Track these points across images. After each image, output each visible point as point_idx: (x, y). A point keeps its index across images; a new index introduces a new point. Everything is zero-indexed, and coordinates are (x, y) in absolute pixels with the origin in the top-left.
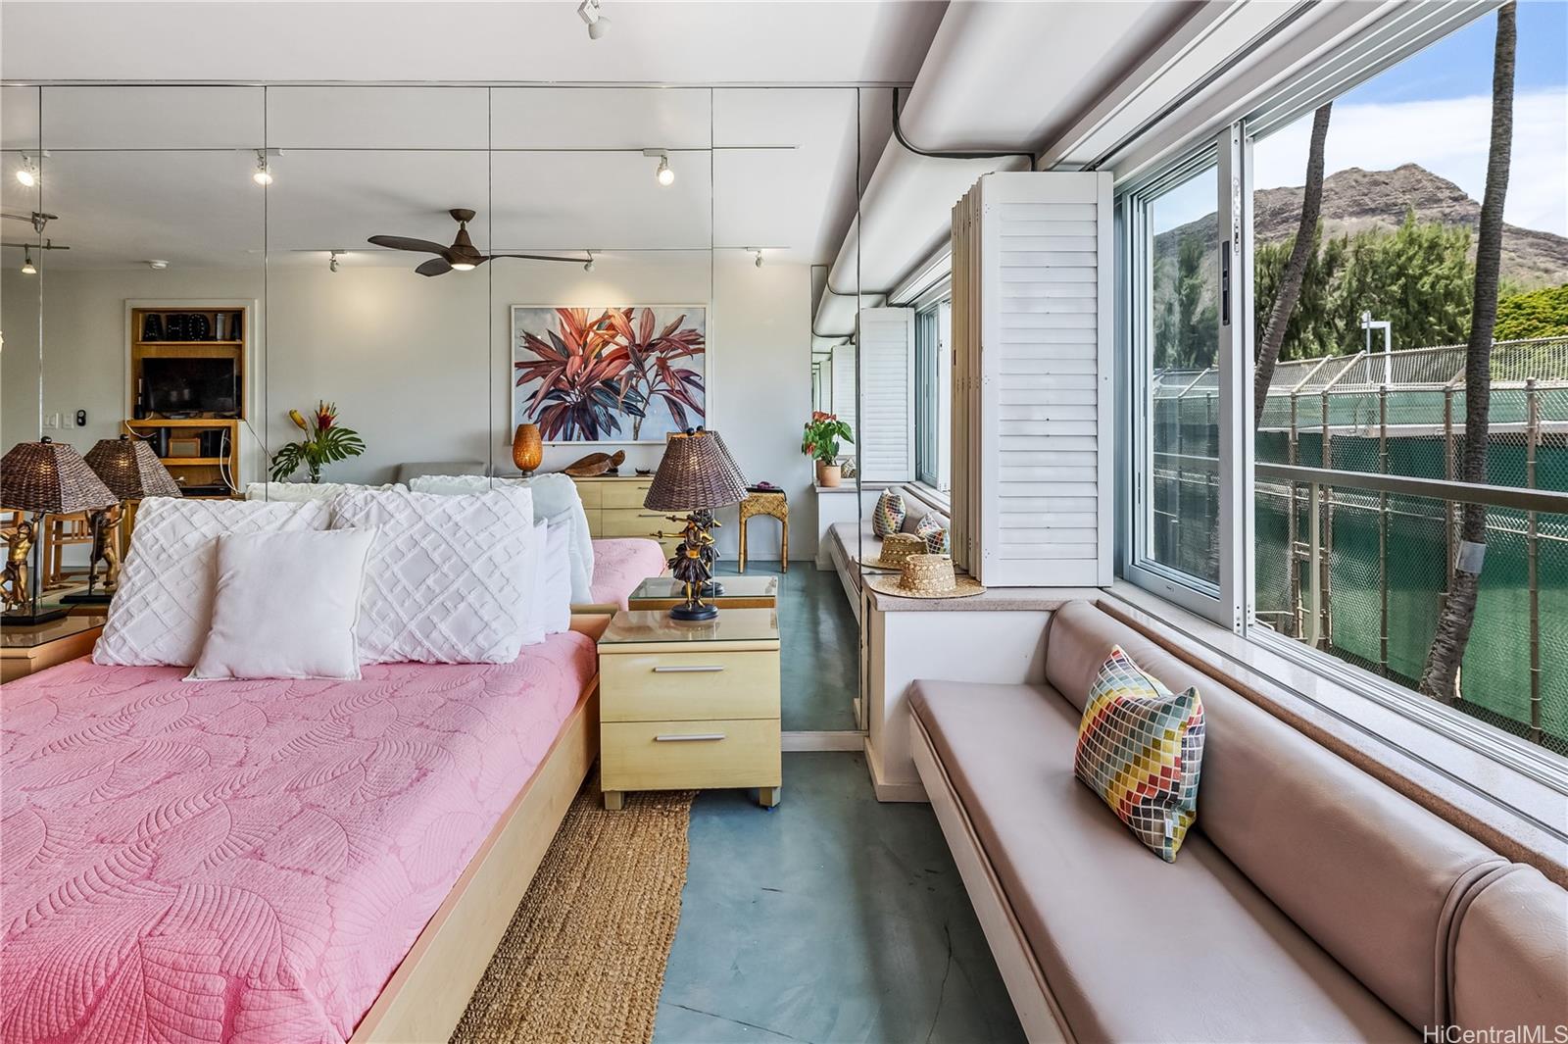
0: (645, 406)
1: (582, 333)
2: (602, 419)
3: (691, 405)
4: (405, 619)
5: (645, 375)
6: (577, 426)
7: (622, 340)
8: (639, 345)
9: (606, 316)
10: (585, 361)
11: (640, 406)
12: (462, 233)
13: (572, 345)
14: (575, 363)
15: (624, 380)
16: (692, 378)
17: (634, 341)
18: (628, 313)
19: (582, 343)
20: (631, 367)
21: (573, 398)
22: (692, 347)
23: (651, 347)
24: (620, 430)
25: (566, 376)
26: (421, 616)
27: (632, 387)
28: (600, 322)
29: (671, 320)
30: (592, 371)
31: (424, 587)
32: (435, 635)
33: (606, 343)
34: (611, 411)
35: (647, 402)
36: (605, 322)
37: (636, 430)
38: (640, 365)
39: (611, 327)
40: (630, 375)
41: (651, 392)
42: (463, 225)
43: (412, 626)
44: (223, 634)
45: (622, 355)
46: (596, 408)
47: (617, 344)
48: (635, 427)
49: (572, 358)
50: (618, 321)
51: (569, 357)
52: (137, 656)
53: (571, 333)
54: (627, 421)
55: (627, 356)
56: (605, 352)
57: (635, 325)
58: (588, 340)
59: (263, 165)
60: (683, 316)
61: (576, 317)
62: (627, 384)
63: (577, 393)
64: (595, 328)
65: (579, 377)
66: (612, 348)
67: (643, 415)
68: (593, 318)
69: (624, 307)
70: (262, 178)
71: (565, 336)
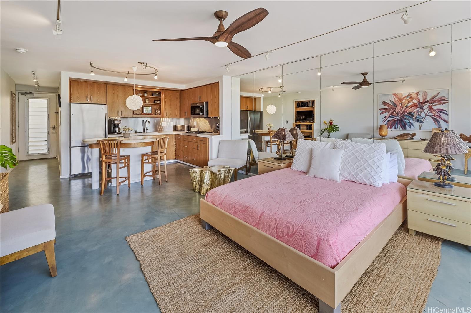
0: (424, 120)
1: (401, 100)
2: (408, 123)
3: (443, 120)
4: (351, 172)
5: (424, 111)
6: (399, 125)
7: (415, 101)
8: (422, 102)
9: (409, 95)
10: (402, 108)
11: (422, 120)
12: (365, 78)
13: (397, 103)
14: (398, 109)
15: (415, 113)
16: (443, 111)
17: (420, 101)
18: (417, 94)
19: (401, 103)
20: (418, 109)
21: (398, 117)
22: (443, 102)
23: (426, 102)
24: (414, 127)
25: (395, 112)
26: (355, 171)
27: (419, 114)
28: (407, 97)
29: (434, 94)
30: (404, 110)
31: (356, 165)
32: (358, 176)
33: (409, 102)
34: (411, 121)
35: (424, 119)
36: (410, 96)
37: (420, 127)
38: (422, 108)
39: (411, 98)
40: (418, 111)
41: (426, 116)
42: (365, 76)
43: (353, 173)
44: (313, 168)
45: (416, 105)
46: (405, 120)
47: (413, 102)
48: (420, 126)
49: (397, 107)
50: (414, 96)
51: (396, 107)
52: (298, 169)
53: (397, 100)
54: (417, 124)
55: (417, 106)
56: (409, 105)
57: (420, 97)
58: (403, 102)
59: (319, 71)
60: (439, 93)
61: (399, 95)
62: (417, 113)
63: (399, 116)
64: (405, 98)
65: (400, 112)
66: (411, 104)
67: (423, 122)
68: (404, 96)
69: (416, 91)
70: (319, 74)
71: (395, 101)
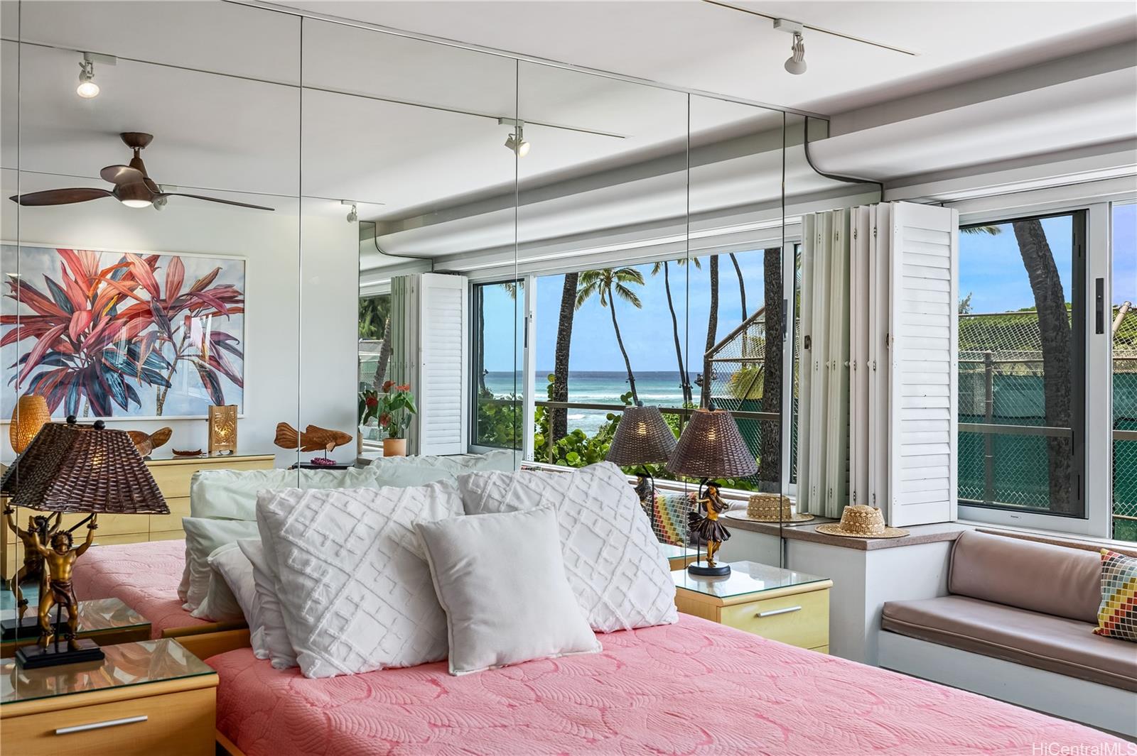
0: (171, 373)
1: (91, 282)
2: (116, 389)
3: (227, 374)
5: (170, 338)
6: (84, 399)
7: (143, 294)
8: (165, 301)
9: (124, 263)
10: (95, 318)
11: (165, 373)
13: (77, 296)
14: (80, 320)
15: (145, 341)
16: (227, 342)
17: (159, 296)
18: (152, 261)
19: (90, 294)
20: (154, 327)
21: (78, 363)
22: (228, 306)
23: (179, 302)
24: (139, 402)
25: (69, 336)
27: (154, 350)
28: (115, 270)
29: (205, 272)
30: (103, 330)
33: (122, 297)
34: (129, 380)
35: (174, 369)
36: (123, 269)
37: (160, 402)
38: (163, 323)
39: (131, 276)
40: (153, 337)
41: (179, 357)
42: (137, 153)
45: (144, 312)
46: (108, 376)
47: (136, 298)
48: (158, 400)
49: (76, 314)
50: (140, 269)
51: (72, 312)
53: (76, 282)
54: (147, 393)
55: (148, 313)
56: (122, 307)
57: (160, 276)
58: (99, 291)
59: (85, 76)
60: (219, 269)
61: (84, 261)
62: (148, 346)
63: (83, 356)
64: (109, 276)
65: (86, 337)
66: (129, 303)
67: (168, 385)
68: (107, 263)
69: (148, 253)
70: (88, 90)
71: (68, 285)
